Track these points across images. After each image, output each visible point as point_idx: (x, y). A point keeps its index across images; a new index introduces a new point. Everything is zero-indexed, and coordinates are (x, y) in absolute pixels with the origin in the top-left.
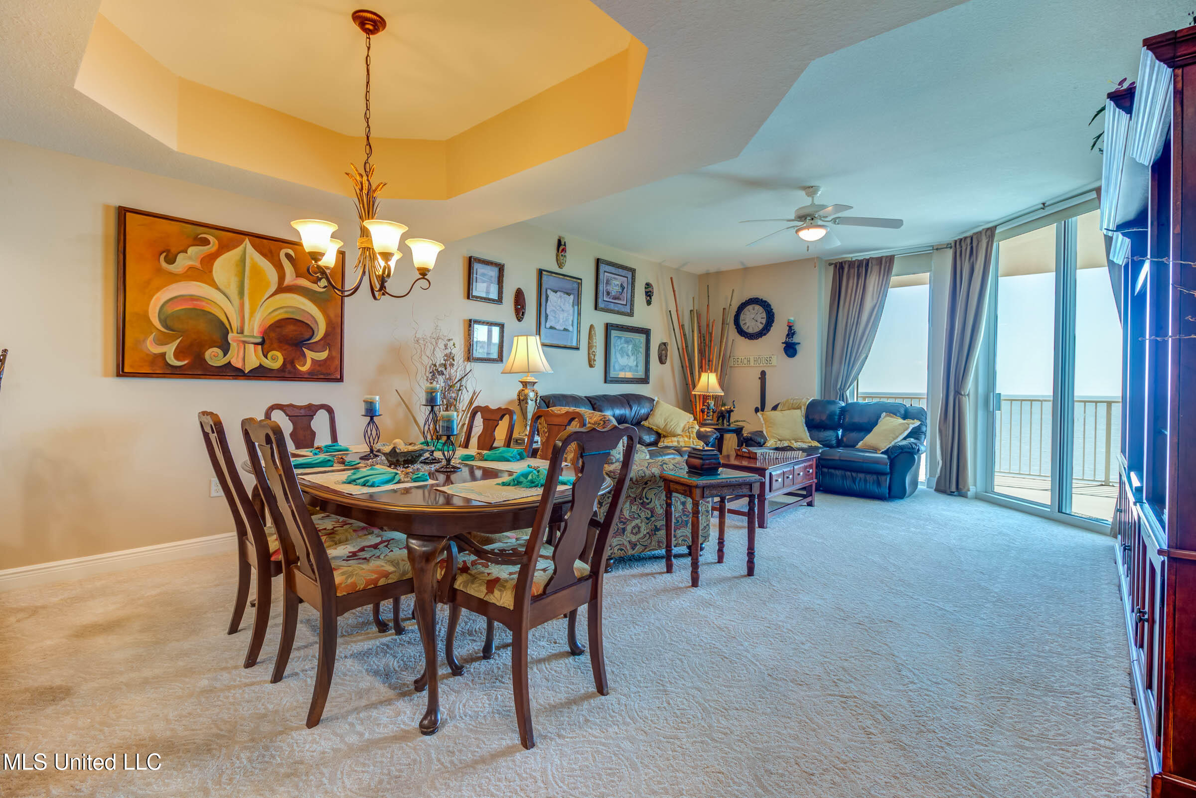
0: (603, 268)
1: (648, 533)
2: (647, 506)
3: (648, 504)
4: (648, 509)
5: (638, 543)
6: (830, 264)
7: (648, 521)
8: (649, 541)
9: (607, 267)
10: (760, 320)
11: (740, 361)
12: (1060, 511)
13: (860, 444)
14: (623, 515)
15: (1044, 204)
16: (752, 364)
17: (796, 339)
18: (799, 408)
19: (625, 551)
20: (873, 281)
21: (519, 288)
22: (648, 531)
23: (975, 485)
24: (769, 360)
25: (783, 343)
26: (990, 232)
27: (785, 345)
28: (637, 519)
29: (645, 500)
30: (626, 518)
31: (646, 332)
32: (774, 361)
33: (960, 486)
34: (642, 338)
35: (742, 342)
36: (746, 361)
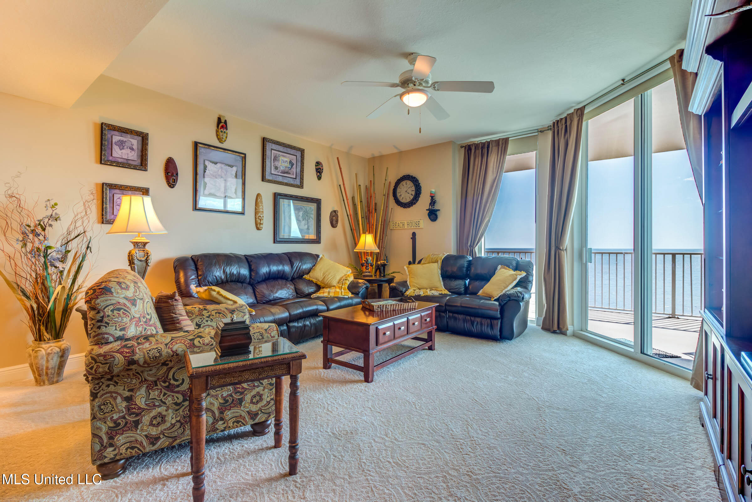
0: (269, 146)
1: (177, 421)
2: (176, 389)
3: (178, 386)
4: (178, 392)
5: (161, 436)
6: (462, 147)
7: (177, 408)
8: (180, 431)
9: (274, 145)
10: (410, 192)
11: (397, 225)
12: (642, 353)
13: (481, 292)
14: (136, 405)
15: (623, 80)
16: (406, 227)
17: (436, 207)
18: (436, 262)
19: (139, 449)
20: (493, 159)
21: (170, 158)
22: (178, 419)
23: (573, 325)
24: (418, 224)
25: (427, 210)
26: (580, 112)
27: (428, 212)
28: (159, 406)
29: (172, 382)
30: (140, 408)
31: (318, 202)
32: (422, 225)
33: (561, 326)
34: (313, 206)
35: (399, 210)
36: (401, 225)
